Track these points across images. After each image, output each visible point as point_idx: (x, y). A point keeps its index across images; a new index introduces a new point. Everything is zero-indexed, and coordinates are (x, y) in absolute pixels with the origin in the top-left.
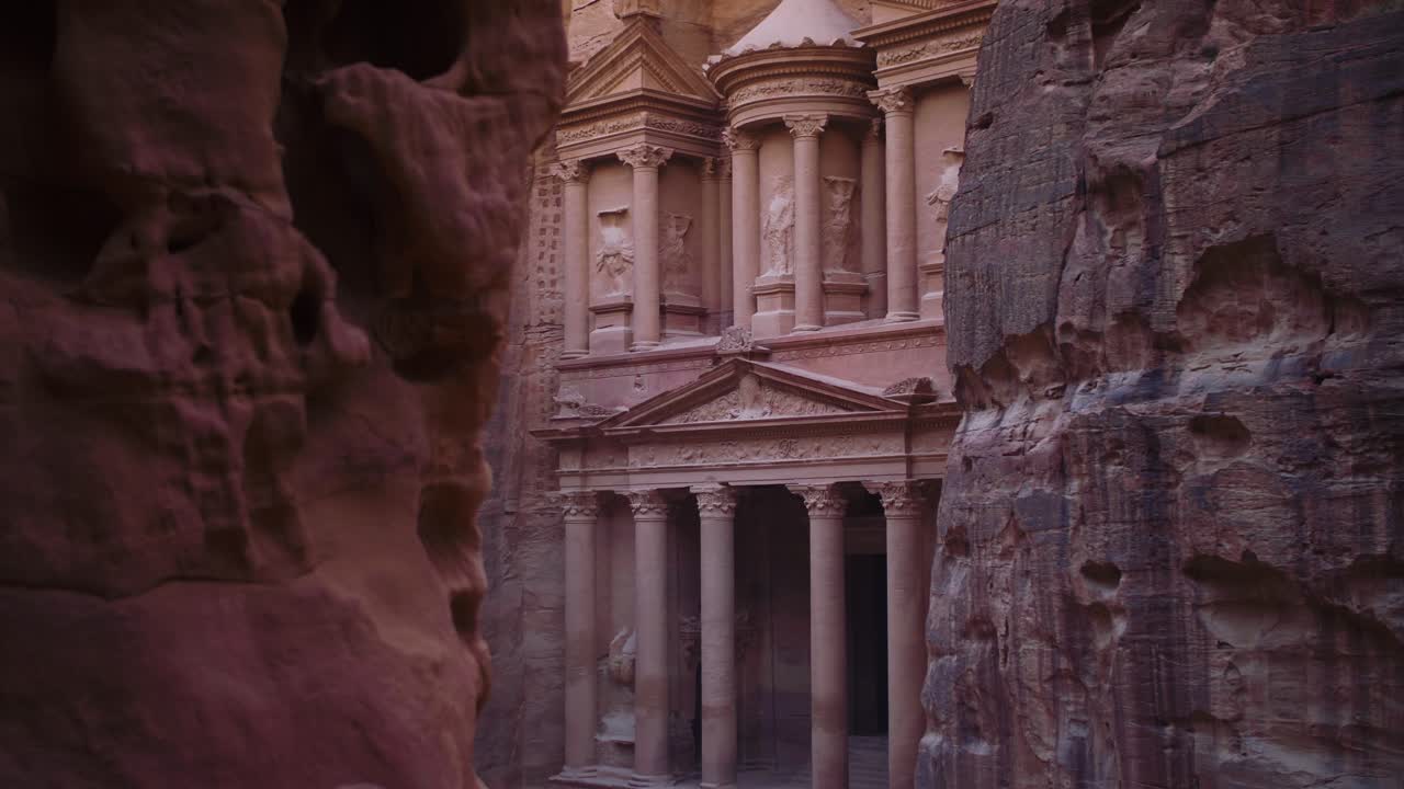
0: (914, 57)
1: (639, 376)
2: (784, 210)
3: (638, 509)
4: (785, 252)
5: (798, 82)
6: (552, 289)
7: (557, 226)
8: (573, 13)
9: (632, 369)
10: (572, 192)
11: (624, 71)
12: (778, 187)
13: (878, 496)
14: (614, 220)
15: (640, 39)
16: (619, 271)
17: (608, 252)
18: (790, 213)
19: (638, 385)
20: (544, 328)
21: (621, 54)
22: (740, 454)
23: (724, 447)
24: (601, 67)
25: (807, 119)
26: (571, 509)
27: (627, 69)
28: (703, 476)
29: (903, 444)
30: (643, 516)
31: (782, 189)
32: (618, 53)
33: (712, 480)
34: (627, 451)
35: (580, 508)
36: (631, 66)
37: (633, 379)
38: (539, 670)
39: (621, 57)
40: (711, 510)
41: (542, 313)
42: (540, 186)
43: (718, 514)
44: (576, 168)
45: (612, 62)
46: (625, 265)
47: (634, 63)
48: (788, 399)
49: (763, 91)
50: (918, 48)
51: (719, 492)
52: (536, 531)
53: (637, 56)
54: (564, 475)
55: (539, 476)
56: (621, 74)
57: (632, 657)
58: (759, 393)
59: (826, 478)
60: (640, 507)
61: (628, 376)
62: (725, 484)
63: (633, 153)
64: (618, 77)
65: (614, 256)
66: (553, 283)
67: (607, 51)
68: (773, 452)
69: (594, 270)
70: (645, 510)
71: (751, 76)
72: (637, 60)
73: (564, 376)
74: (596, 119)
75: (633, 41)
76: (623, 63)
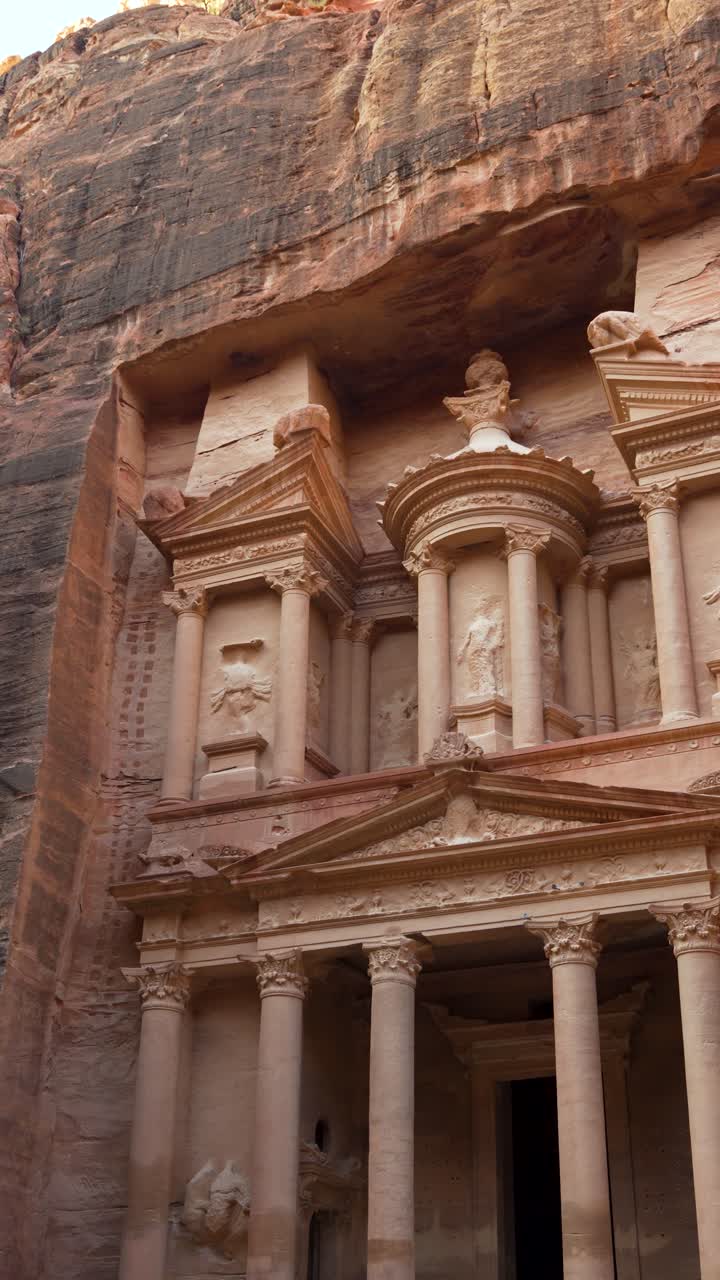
0: (690, 453)
1: (279, 817)
2: (492, 630)
3: (271, 980)
4: (494, 673)
5: (517, 496)
6: (138, 740)
7: (148, 672)
8: (197, 457)
9: (270, 810)
10: (188, 625)
11: (280, 494)
12: (481, 608)
13: (666, 927)
14: (241, 654)
15: (309, 457)
16: (248, 709)
17: (232, 687)
18: (498, 633)
19: (276, 828)
20: (124, 782)
21: (280, 474)
22: (441, 895)
23: (414, 890)
24: (252, 487)
25: (528, 532)
26: (158, 989)
27: (284, 491)
28: (381, 928)
29: (705, 857)
30: (279, 989)
31: (486, 610)
32: (277, 472)
33: (393, 932)
34: (257, 910)
35: (170, 989)
36: (290, 488)
37: (272, 822)
38: (69, 1228)
39: (280, 477)
40: (393, 970)
41: (123, 765)
42: (129, 631)
43: (403, 975)
44: (200, 595)
45: (266, 482)
46: (256, 701)
47: (295, 485)
48: (521, 820)
49: (475, 501)
50: (697, 443)
51: (407, 945)
52: (82, 1034)
53: (300, 477)
54: (148, 947)
55: (95, 962)
56: (274, 497)
57: (229, 1196)
58: (476, 816)
59: (582, 911)
60: (276, 976)
61: (265, 819)
62: (417, 937)
63: (287, 573)
64: (270, 499)
65: (242, 691)
66: (140, 733)
67: (264, 469)
68: (496, 888)
69: (207, 710)
70: (284, 980)
71: (463, 485)
72: (299, 482)
73: (162, 827)
74: (235, 544)
75: (299, 459)
76: (280, 484)
